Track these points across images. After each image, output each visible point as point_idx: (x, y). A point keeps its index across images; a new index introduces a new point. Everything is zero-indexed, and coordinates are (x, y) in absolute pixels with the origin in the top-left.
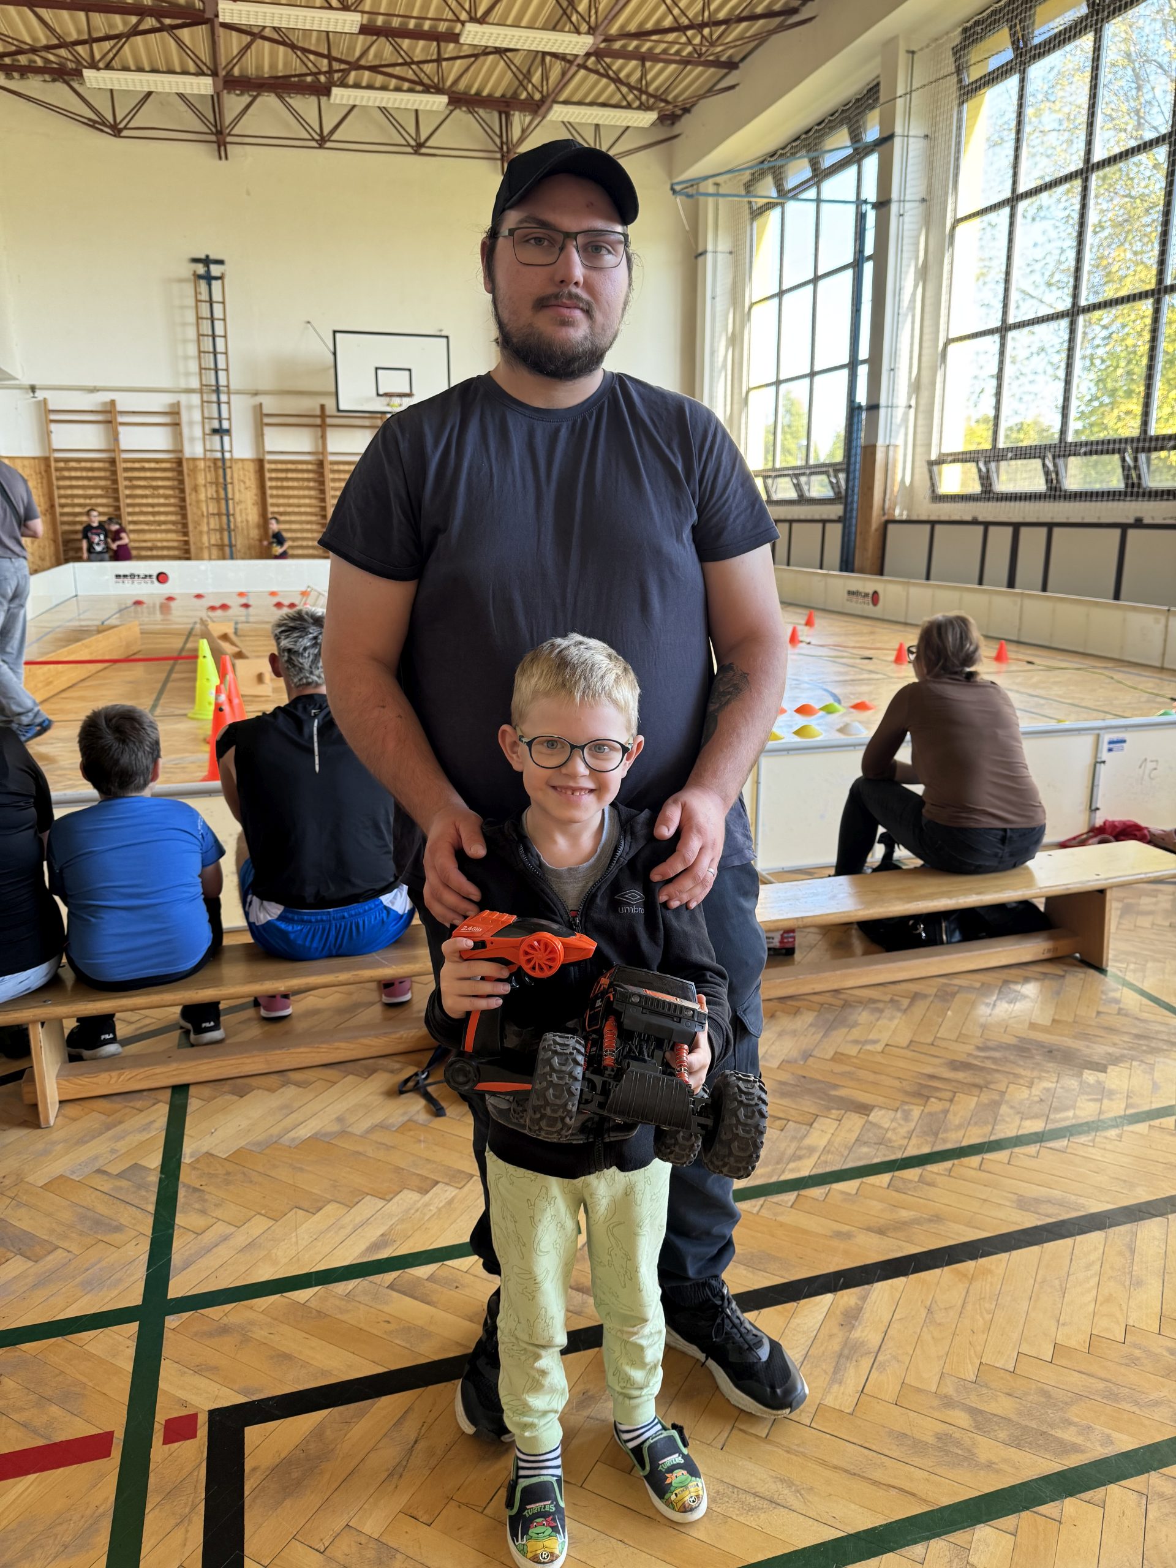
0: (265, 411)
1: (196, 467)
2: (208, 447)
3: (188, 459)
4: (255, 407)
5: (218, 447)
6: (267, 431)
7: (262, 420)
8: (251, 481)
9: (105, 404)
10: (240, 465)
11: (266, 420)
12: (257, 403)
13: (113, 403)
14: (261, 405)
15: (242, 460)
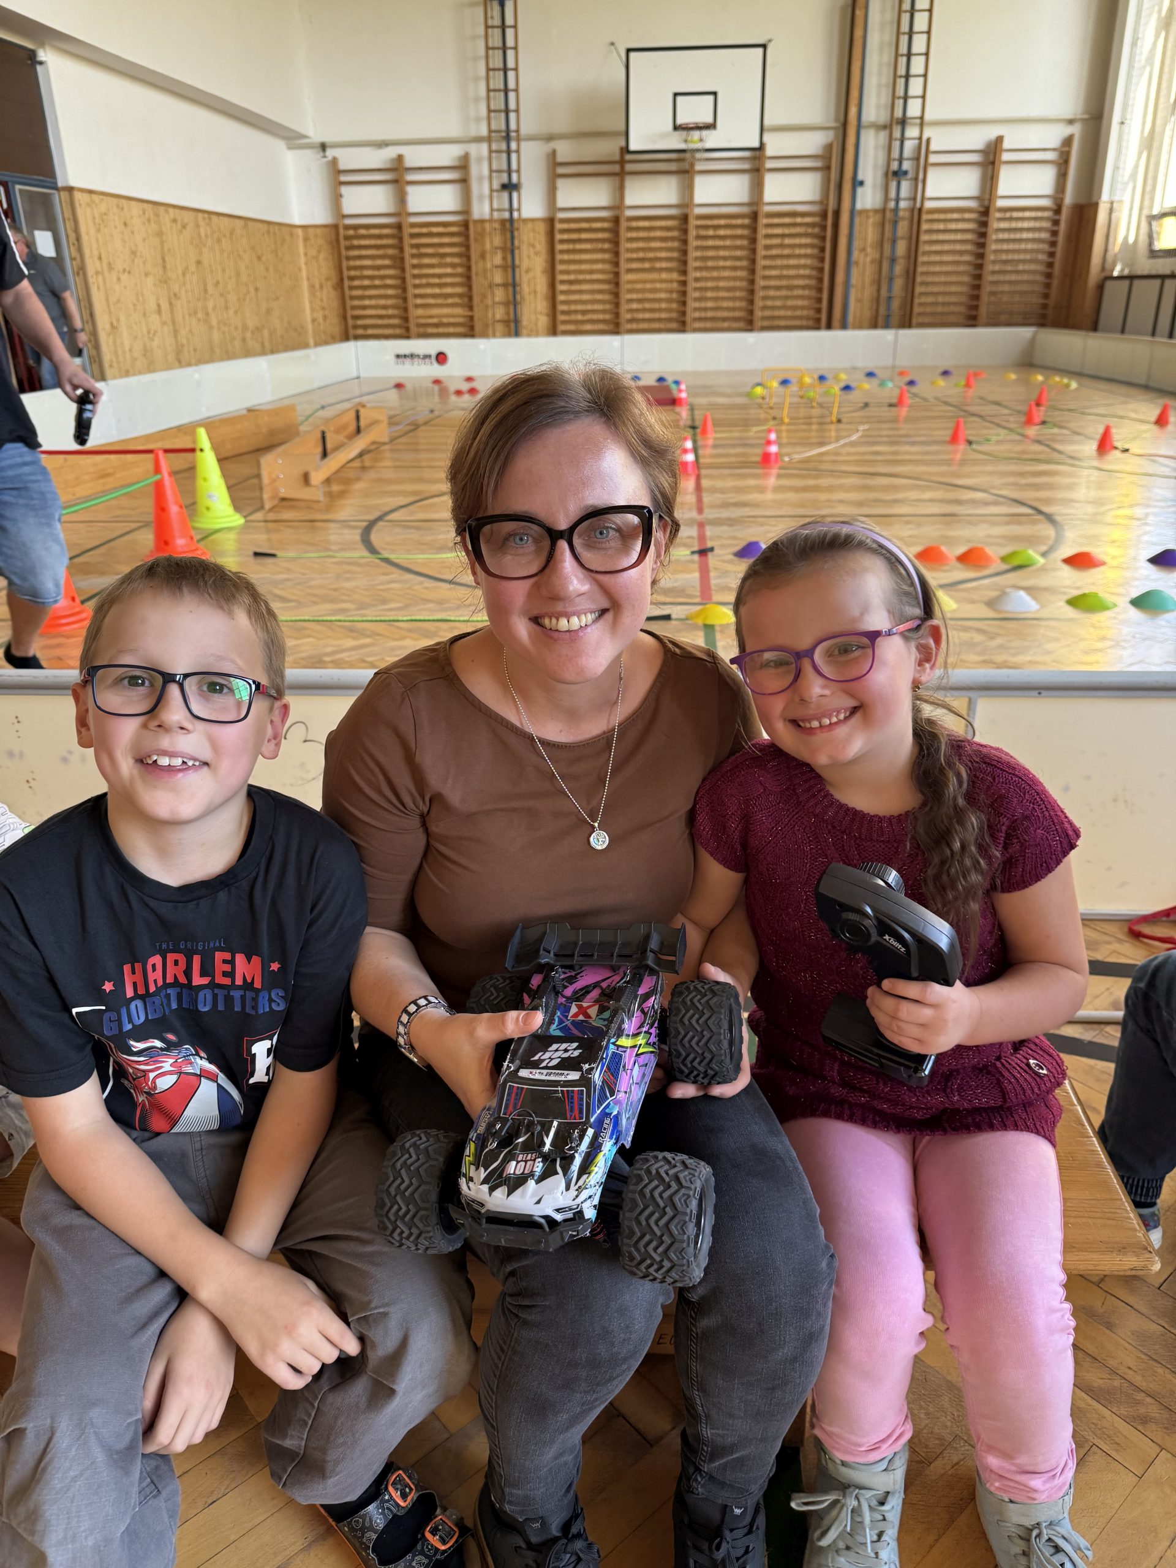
0: (559, 159)
1: (484, 230)
2: (495, 206)
3: (476, 222)
4: (548, 155)
5: (506, 206)
6: (561, 183)
7: (554, 170)
8: (541, 246)
9: (393, 160)
10: (530, 225)
11: (560, 170)
12: (550, 150)
13: (400, 158)
14: (554, 152)
15: (533, 220)
